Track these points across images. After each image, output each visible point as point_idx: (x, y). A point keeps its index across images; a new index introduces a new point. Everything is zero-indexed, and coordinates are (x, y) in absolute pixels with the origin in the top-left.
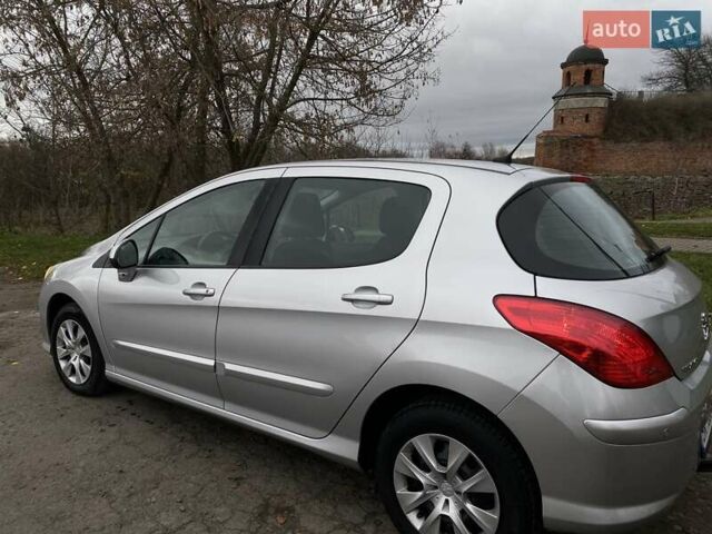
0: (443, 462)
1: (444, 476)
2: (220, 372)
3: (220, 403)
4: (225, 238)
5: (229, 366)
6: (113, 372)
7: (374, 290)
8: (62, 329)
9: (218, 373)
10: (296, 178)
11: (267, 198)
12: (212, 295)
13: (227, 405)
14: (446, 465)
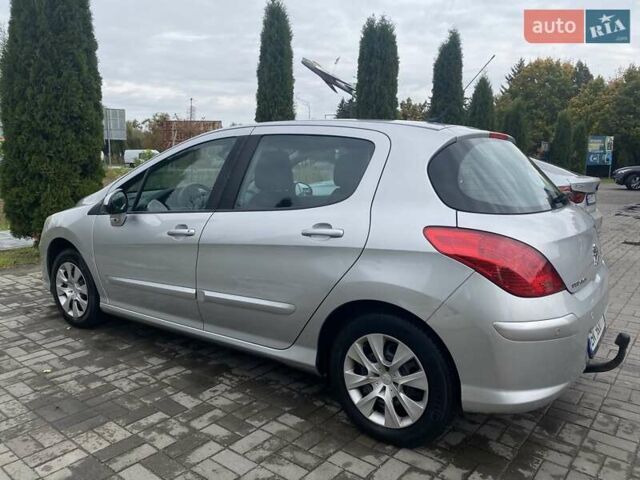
0: (389, 359)
1: (387, 369)
2: (200, 299)
3: (200, 325)
4: (201, 190)
5: (207, 293)
6: (107, 304)
7: (328, 226)
8: (61, 271)
9: (199, 299)
10: (262, 136)
11: (239, 153)
12: (192, 235)
13: (207, 326)
14: (391, 361)
